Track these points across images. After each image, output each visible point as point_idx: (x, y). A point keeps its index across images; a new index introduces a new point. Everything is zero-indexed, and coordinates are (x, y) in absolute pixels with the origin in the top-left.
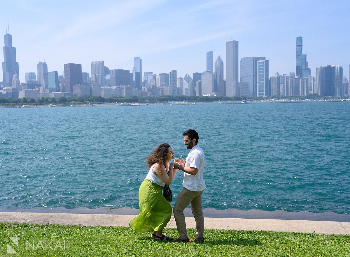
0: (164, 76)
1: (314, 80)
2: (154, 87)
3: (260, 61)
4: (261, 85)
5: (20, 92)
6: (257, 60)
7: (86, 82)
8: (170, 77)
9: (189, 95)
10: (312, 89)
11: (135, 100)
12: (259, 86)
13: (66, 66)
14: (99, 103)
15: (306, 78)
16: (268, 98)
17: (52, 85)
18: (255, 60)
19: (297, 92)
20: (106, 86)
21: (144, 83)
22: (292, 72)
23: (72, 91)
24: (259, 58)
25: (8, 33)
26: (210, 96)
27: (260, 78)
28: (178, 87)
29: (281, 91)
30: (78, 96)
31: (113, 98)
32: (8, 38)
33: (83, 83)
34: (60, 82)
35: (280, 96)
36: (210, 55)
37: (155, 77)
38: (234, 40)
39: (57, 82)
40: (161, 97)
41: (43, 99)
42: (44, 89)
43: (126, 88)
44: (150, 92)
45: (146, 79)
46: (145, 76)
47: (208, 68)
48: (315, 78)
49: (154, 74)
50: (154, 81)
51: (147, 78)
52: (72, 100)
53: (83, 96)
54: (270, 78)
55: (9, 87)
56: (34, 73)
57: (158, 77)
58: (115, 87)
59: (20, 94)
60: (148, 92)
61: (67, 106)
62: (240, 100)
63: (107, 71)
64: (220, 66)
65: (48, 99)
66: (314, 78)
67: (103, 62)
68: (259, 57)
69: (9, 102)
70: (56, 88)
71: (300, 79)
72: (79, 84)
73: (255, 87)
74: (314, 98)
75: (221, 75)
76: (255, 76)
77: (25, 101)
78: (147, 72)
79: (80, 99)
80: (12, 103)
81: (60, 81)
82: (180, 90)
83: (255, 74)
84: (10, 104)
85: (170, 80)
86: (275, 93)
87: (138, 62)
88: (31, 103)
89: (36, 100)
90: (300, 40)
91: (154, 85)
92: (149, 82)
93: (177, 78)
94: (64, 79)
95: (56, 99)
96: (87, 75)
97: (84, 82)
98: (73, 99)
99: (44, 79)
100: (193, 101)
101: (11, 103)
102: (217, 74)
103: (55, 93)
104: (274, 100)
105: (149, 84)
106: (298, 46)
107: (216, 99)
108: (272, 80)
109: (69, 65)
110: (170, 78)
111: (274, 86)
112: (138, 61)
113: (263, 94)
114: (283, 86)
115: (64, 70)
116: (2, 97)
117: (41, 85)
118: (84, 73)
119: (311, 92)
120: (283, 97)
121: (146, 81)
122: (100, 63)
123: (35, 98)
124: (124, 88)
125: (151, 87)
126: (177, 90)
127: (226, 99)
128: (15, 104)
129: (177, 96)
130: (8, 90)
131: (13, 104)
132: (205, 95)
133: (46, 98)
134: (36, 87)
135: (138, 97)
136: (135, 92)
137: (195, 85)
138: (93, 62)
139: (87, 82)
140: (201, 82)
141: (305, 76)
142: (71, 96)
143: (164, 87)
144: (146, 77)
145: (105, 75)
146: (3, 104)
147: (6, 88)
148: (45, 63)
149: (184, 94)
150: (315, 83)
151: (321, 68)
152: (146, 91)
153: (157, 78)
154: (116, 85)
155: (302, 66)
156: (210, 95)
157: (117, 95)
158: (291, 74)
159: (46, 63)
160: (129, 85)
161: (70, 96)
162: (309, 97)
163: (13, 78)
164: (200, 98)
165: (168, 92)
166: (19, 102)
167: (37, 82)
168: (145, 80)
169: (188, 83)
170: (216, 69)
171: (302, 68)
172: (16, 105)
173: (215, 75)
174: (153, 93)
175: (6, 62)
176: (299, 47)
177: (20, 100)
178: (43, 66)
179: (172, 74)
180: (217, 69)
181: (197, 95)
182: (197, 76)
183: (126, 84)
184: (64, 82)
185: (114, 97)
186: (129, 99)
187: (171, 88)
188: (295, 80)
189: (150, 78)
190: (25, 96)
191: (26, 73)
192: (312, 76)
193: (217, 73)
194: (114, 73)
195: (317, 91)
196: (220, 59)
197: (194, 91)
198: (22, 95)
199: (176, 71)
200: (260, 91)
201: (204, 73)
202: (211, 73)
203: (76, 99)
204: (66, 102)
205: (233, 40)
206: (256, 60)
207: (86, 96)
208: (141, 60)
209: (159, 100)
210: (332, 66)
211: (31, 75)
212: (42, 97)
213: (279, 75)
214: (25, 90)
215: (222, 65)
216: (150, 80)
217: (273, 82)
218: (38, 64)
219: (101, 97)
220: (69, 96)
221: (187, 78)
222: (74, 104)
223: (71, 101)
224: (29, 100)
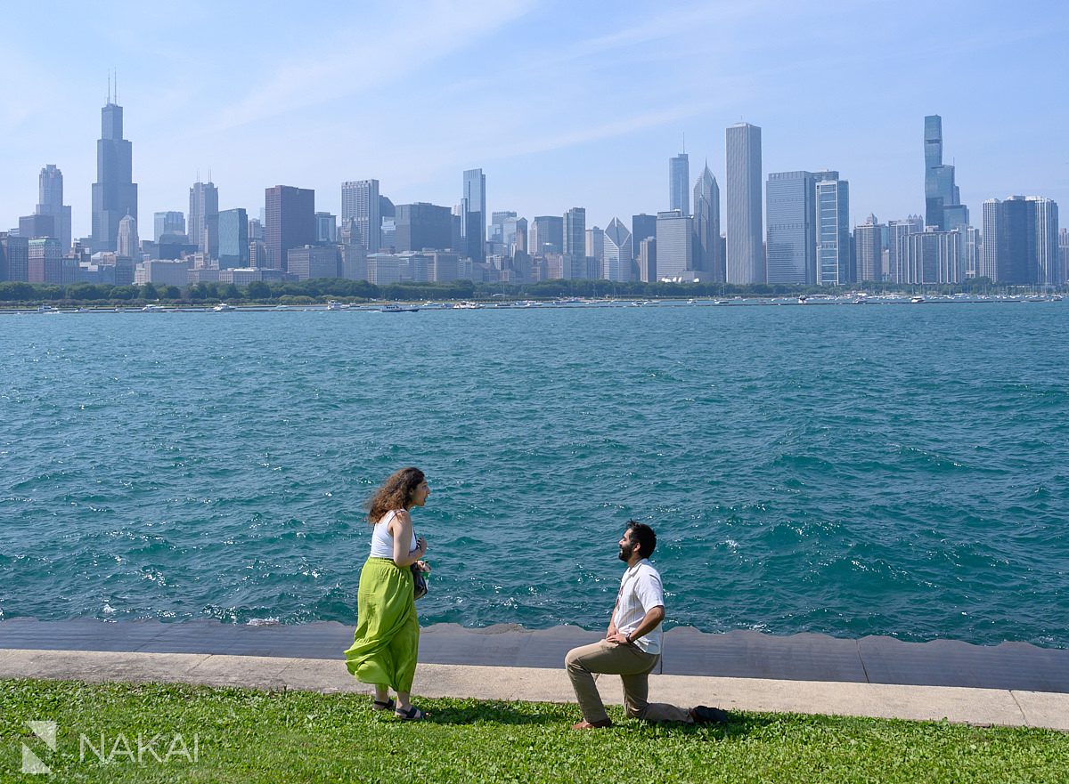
0: (550, 225)
1: (977, 239)
2: (521, 254)
3: (824, 183)
4: (828, 250)
5: (139, 266)
6: (816, 181)
7: (325, 240)
8: (565, 226)
9: (620, 280)
10: (972, 265)
11: (464, 292)
12: (823, 253)
13: (270, 193)
14: (362, 299)
15: (954, 232)
16: (848, 289)
17: (230, 247)
18: (808, 181)
19: (931, 272)
20: (382, 251)
21: (491, 244)
22: (915, 216)
23: (284, 265)
24: (821, 176)
25: (112, 102)
26: (682, 282)
27: (823, 230)
28: (588, 254)
29: (885, 269)
30: (301, 280)
31: (402, 286)
32: (113, 115)
33: (318, 243)
34: (252, 240)
35: (881, 283)
36: (680, 165)
37: (522, 225)
38: (747, 125)
39: (244, 239)
40: (540, 285)
41: (202, 286)
42: (205, 259)
43: (439, 257)
44: (508, 271)
45: (499, 232)
46: (494, 222)
47: (675, 203)
48: (980, 234)
49: (519, 217)
50: (521, 236)
51: (502, 228)
52: (285, 290)
53: (318, 280)
54: (851, 231)
55: (108, 254)
56: (181, 214)
57: (531, 226)
58: (407, 254)
59: (136, 274)
60: (503, 268)
61: (270, 309)
62: (768, 294)
63: (386, 208)
64: (708, 196)
65: (218, 289)
66: (977, 231)
67: (376, 183)
68: (820, 171)
69: (106, 296)
70: (241, 256)
71: (938, 234)
72: (307, 246)
73: (809, 257)
74: (979, 291)
75: (713, 222)
76: (810, 224)
77: (150, 293)
78: (500, 213)
79: (308, 290)
80: (115, 298)
81: (253, 236)
82: (595, 263)
83: (808, 221)
84: (109, 302)
85: (565, 234)
86: (866, 274)
87: (476, 183)
88: (167, 299)
89: (182, 292)
90: (934, 123)
91: (521, 248)
92: (506, 240)
93: (587, 229)
94: (263, 231)
95: (238, 289)
96: (331, 220)
97: (321, 240)
98: (286, 288)
99: (207, 231)
100: (631, 298)
101: (111, 300)
102: (700, 220)
103: (236, 270)
104: (864, 295)
105: (505, 246)
106: (930, 142)
107: (698, 291)
108: (858, 236)
109: (279, 192)
110: (565, 231)
111: (865, 254)
112: (476, 181)
113: (833, 277)
114: (891, 256)
115: (264, 206)
116: (86, 283)
117: (197, 246)
118: (321, 214)
119: (972, 272)
120: (891, 288)
121: (497, 239)
122: (367, 186)
123: (180, 284)
124: (433, 257)
125: (513, 255)
126: (585, 264)
127: (731, 290)
128: (123, 301)
129: (587, 283)
130: (105, 262)
131: (117, 300)
132: (667, 281)
133: (211, 285)
134: (183, 252)
135: (473, 283)
136: (465, 269)
137: (637, 251)
138: (346, 184)
139: (328, 239)
140: (655, 241)
141: (951, 225)
142: (283, 279)
143: (548, 256)
144: (498, 226)
145: (381, 219)
146: (89, 301)
147: (97, 255)
148: (211, 184)
149: (607, 277)
150: (981, 247)
151: (998, 204)
152: (498, 267)
153: (529, 228)
154: (413, 249)
155: (942, 198)
156: (680, 279)
157: (413, 279)
158: (911, 221)
159: (215, 187)
160: (448, 250)
161: (279, 281)
162: (967, 286)
163: (120, 229)
164: (651, 287)
165: (559, 270)
166: (135, 297)
167: (186, 238)
168: (495, 236)
169: (619, 244)
170: (699, 204)
171: (945, 205)
172: (124, 303)
173: (696, 221)
174: (517, 272)
175: (101, 181)
176: (934, 145)
177: (139, 291)
178: (206, 194)
179: (571, 217)
180: (701, 205)
181: (644, 279)
182: (645, 225)
183: (439, 246)
184: (263, 239)
185: (406, 284)
186: (449, 289)
187: (570, 257)
188: (924, 239)
189: (510, 228)
190: (152, 278)
191: (157, 214)
192: (972, 227)
193: (700, 215)
194: (407, 213)
195: (988, 267)
196: (707, 175)
197: (635, 269)
198: (142, 277)
199: (583, 210)
200: (824, 269)
201: (664, 216)
202: (683, 215)
203: (297, 287)
204: (268, 297)
205: (745, 125)
206: (810, 180)
207: (325, 280)
208: (483, 178)
209: (534, 294)
210: (1027, 199)
211: (170, 220)
212: (198, 282)
213: (879, 223)
214: (153, 261)
215: (715, 194)
216: (510, 236)
217: (861, 244)
218: (192, 187)
219: (366, 284)
220: (276, 281)
221: (616, 229)
222: (288, 303)
223: (282, 293)
224: (163, 290)
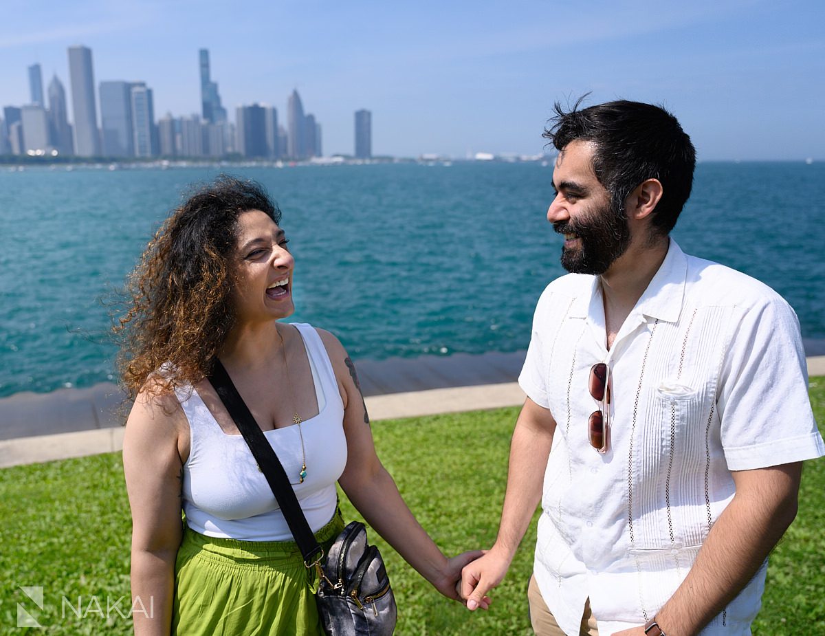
1: (233, 130)
3: (137, 89)
4: (142, 134)
6: (132, 88)
12: (139, 136)
15: (219, 125)
16: (156, 160)
18: (126, 87)
19: (206, 147)
22: (196, 113)
24: (134, 85)
26: (44, 155)
27: (138, 121)
29: (179, 146)
35: (177, 155)
36: (36, 72)
38: (81, 46)
47: (34, 99)
48: (234, 126)
54: (156, 122)
62: (107, 163)
64: (58, 96)
66: (232, 124)
68: (134, 82)
71: (210, 125)
73: (130, 138)
74: (234, 161)
75: (63, 113)
76: (129, 117)
83: (128, 114)
86: (167, 149)
90: (204, 54)
102: (53, 112)
104: (166, 162)
106: (203, 66)
107: (56, 160)
108: (161, 126)
111: (165, 136)
113: (146, 151)
114: (182, 138)
119: (230, 150)
120: (183, 158)
127: (78, 160)
132: (33, 154)
137: (9, 132)
140: (21, 126)
141: (217, 121)
150: (236, 134)
151: (244, 108)
155: (212, 103)
156: (43, 153)
158: (193, 117)
162: (229, 157)
164: (22, 158)
170: (52, 100)
171: (213, 107)
173: (51, 113)
176: (205, 68)
180: (54, 101)
181: (16, 152)
182: (13, 114)
188: (202, 127)
192: (229, 122)
193: (54, 108)
195: (239, 146)
196: (57, 83)
197: (8, 144)
200: (140, 146)
201: (27, 108)
205: (79, 46)
206: (128, 87)
213: (174, 117)
215: (63, 93)
217: (163, 131)
